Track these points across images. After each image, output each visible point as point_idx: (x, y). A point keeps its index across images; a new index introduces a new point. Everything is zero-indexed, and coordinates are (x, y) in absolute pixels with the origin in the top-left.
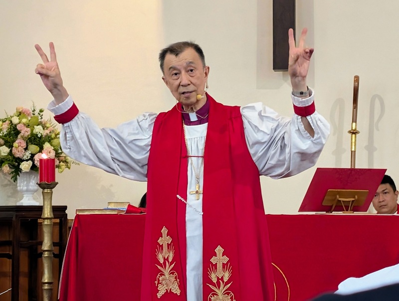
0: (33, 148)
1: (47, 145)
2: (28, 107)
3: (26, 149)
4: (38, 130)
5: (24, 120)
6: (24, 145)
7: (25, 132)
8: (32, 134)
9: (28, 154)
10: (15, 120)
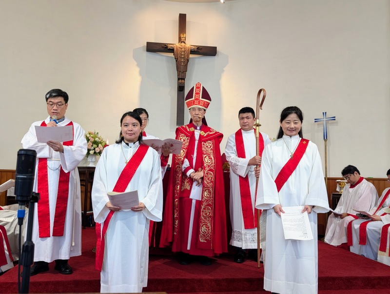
0: (95, 146)
1: (100, 145)
2: (93, 131)
3: (92, 146)
4: (97, 139)
5: (92, 136)
6: (91, 144)
7: (92, 140)
8: (94, 140)
9: (93, 148)
10: (88, 136)
